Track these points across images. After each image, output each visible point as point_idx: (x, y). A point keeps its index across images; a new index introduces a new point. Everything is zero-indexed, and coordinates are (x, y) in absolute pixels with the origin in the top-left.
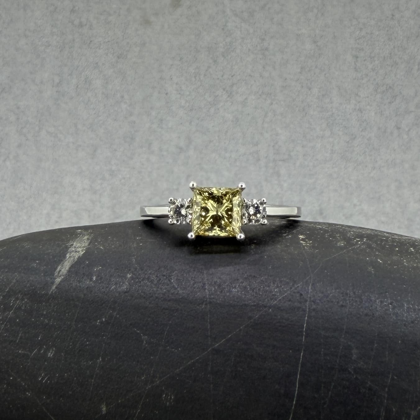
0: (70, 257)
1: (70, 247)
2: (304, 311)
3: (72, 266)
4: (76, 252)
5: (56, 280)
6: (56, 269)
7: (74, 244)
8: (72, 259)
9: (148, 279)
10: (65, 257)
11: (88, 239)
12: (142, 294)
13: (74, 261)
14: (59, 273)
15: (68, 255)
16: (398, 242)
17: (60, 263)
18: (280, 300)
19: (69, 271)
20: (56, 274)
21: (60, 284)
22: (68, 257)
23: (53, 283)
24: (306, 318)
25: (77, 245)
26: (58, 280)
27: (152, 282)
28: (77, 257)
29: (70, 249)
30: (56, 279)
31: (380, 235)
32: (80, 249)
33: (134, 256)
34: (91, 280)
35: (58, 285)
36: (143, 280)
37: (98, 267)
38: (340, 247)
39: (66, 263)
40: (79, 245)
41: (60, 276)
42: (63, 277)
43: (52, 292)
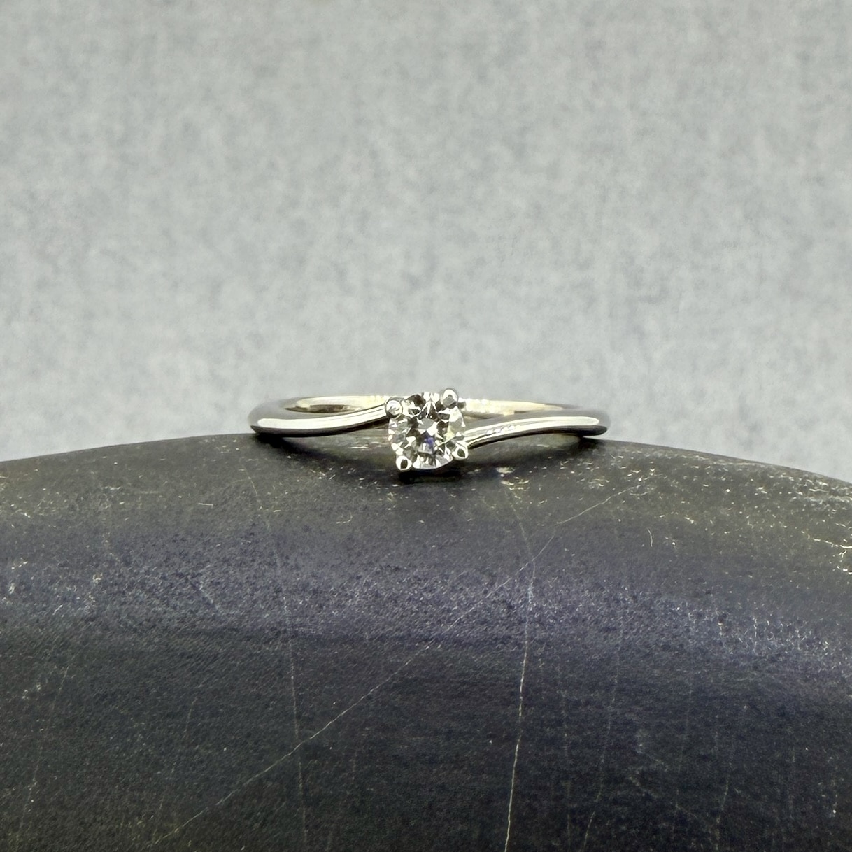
2: (519, 644)
9: (143, 584)
12: (130, 622)
16: (729, 474)
18: (461, 621)
24: (524, 662)
27: (151, 591)
31: (685, 461)
33: (106, 530)
37: (19, 561)
38: (595, 491)
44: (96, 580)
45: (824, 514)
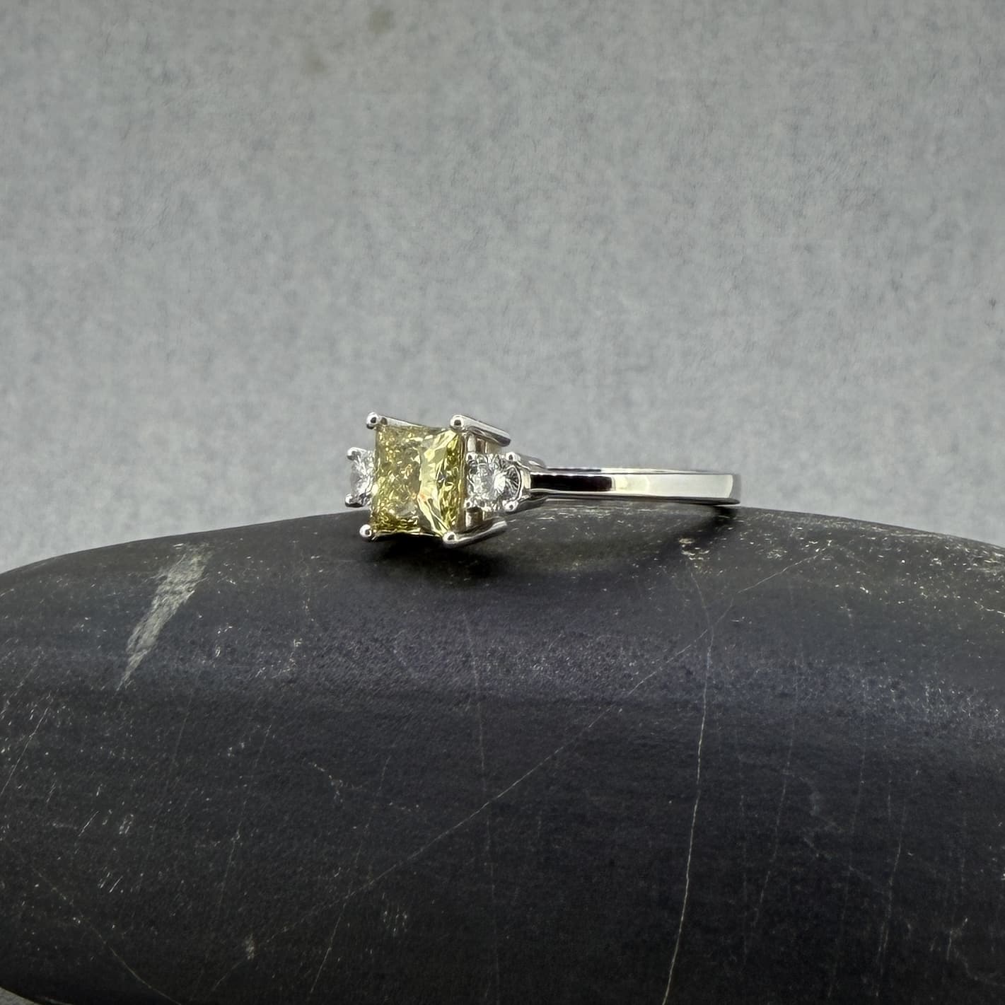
0: (160, 605)
1: (160, 584)
3: (165, 626)
4: (174, 593)
5: (130, 659)
6: (130, 633)
7: (170, 575)
8: (166, 609)
10: (149, 605)
11: (200, 563)
13: (169, 615)
14: (136, 644)
15: (156, 602)
16: (904, 545)
17: (138, 620)
19: (160, 637)
20: (130, 646)
21: (139, 668)
22: (155, 607)
23: (123, 666)
24: (703, 726)
25: (175, 578)
26: (135, 659)
28: (175, 606)
29: (160, 587)
30: (130, 656)
31: (862, 532)
32: (183, 588)
34: (210, 655)
35: (136, 670)
36: (329, 651)
38: (773, 562)
39: (151, 620)
40: (179, 577)
41: (140, 650)
42: (145, 652)
43: (122, 687)
44: (296, 644)
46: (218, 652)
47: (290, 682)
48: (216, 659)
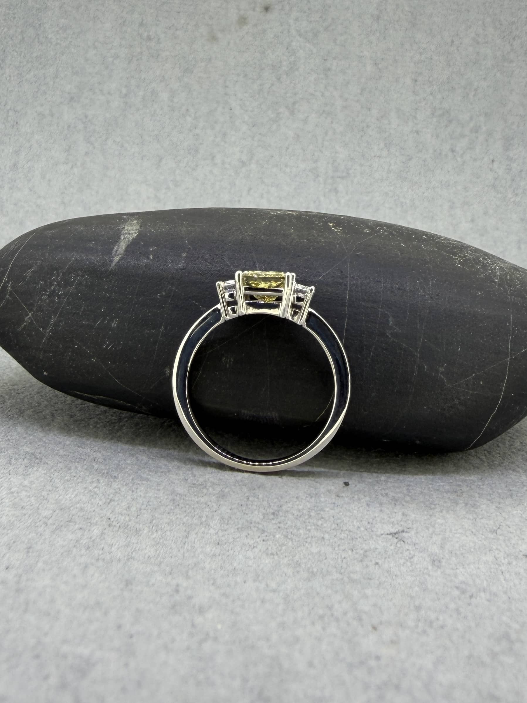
0: (124, 239)
1: (123, 230)
2: (346, 285)
3: (128, 246)
4: (129, 234)
5: (114, 259)
6: (113, 248)
7: (126, 227)
8: (127, 240)
9: (202, 257)
10: (119, 238)
11: (137, 223)
12: (198, 271)
13: (129, 242)
14: (116, 253)
15: (122, 237)
17: (116, 244)
18: (324, 276)
19: (126, 250)
20: (113, 254)
21: (118, 262)
22: (122, 239)
23: (111, 261)
24: (348, 292)
25: (128, 228)
26: (117, 259)
27: (206, 260)
28: (131, 238)
29: (123, 232)
30: (114, 257)
32: (133, 232)
33: (186, 238)
34: (148, 258)
35: (117, 263)
36: (198, 258)
37: (153, 247)
38: (367, 233)
39: (122, 244)
40: (130, 228)
41: (118, 255)
42: (121, 256)
43: (112, 269)
44: (184, 255)
45: (448, 247)
46: (151, 257)
47: (183, 269)
48: (151, 260)
